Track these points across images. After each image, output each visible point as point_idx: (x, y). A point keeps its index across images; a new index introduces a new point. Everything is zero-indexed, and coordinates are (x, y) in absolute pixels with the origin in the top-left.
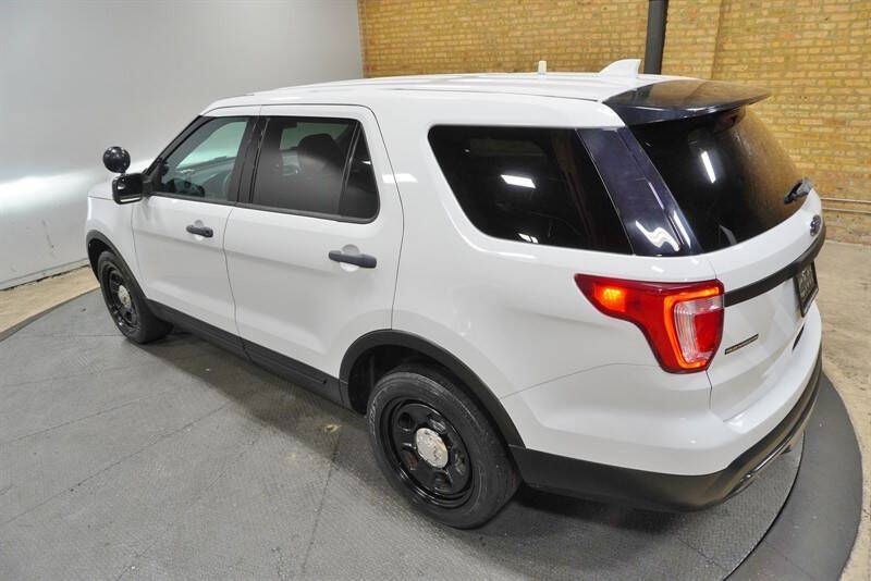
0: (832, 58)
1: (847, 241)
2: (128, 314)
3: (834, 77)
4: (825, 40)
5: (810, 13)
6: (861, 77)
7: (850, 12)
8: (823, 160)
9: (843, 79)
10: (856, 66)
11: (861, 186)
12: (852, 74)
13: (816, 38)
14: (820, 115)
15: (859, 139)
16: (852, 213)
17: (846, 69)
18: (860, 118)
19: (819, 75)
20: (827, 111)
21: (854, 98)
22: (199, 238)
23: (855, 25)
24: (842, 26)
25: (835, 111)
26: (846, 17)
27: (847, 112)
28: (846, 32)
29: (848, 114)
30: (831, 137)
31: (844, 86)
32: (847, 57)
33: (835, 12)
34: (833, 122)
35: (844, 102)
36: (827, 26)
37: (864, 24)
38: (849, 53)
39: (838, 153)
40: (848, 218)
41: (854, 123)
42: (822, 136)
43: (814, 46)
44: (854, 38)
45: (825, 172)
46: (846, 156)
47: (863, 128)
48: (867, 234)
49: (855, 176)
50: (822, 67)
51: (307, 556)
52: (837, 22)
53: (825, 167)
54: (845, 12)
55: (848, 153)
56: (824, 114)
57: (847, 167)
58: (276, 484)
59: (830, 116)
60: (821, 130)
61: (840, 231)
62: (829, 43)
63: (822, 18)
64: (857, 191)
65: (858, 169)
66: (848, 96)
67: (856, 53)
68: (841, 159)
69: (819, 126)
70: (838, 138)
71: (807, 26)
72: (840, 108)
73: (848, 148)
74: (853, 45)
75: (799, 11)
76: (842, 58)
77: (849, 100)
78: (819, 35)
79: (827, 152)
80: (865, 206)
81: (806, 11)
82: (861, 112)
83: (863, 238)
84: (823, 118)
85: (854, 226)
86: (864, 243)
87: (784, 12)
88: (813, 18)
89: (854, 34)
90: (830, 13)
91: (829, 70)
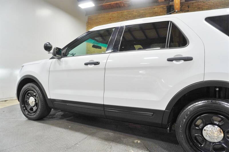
2: (31, 109)
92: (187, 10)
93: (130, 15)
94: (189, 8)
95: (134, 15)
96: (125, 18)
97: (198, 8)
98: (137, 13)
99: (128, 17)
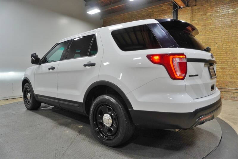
0: (219, 53)
1: (231, 100)
2: (29, 102)
3: (220, 57)
4: (217, 48)
5: (212, 42)
6: (227, 57)
7: (222, 42)
8: (221, 78)
9: (223, 58)
10: (225, 54)
11: (232, 84)
12: (225, 56)
13: (214, 48)
14: (218, 66)
15: (229, 72)
16: (231, 92)
17: (223, 55)
18: (229, 67)
19: (217, 57)
20: (220, 65)
21: (226, 62)
22: (51, 70)
23: (223, 45)
24: (220, 45)
25: (222, 65)
26: (221, 43)
27: (225, 65)
28: (222, 46)
29: (225, 66)
30: (222, 72)
31: (223, 59)
32: (223, 52)
33: (218, 42)
34: (222, 68)
35: (224, 63)
36: (217, 45)
37: (226, 45)
38: (223, 51)
39: (224, 76)
40: (230, 93)
41: (228, 68)
42: (220, 71)
43: (214, 50)
44: (224, 48)
45: (222, 81)
46: (227, 77)
47: (230, 70)
48: (236, 98)
49: (230, 82)
50: (217, 55)
51: (65, 151)
52: (219, 44)
53: (222, 80)
54: (220, 42)
55: (227, 76)
56: (219, 66)
57: (228, 80)
58: (60, 137)
59: (221, 66)
60: (219, 70)
61: (229, 97)
62: (218, 49)
63: (215, 43)
64: (232, 86)
65: (231, 80)
66: (225, 61)
67: (225, 51)
68: (226, 78)
69: (218, 69)
70: (224, 72)
71: (212, 45)
72: (223, 64)
73: (227, 75)
74: (224, 49)
75: (209, 42)
76: (222, 52)
77: (225, 63)
78: (215, 47)
79: (222, 76)
80: (234, 90)
81: (211, 42)
82: (229, 65)
83: (235, 99)
84: (219, 67)
85: (232, 96)
86: (236, 100)
87: (205, 42)
88: (213, 43)
89: (223, 47)
90: (217, 42)
91: (219, 55)
92: (195, 4)
93: (140, 15)
94: (196, 2)
95: (143, 15)
96: (135, 18)
97: (206, 2)
98: (145, 13)
99: (138, 17)
